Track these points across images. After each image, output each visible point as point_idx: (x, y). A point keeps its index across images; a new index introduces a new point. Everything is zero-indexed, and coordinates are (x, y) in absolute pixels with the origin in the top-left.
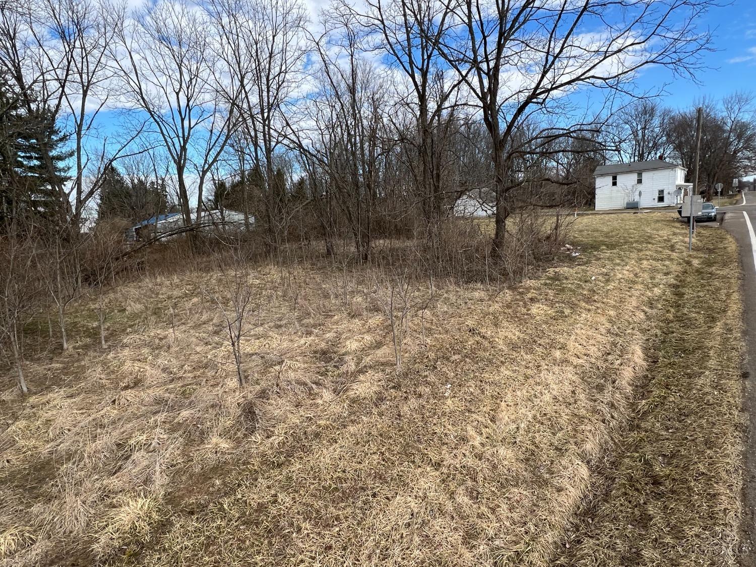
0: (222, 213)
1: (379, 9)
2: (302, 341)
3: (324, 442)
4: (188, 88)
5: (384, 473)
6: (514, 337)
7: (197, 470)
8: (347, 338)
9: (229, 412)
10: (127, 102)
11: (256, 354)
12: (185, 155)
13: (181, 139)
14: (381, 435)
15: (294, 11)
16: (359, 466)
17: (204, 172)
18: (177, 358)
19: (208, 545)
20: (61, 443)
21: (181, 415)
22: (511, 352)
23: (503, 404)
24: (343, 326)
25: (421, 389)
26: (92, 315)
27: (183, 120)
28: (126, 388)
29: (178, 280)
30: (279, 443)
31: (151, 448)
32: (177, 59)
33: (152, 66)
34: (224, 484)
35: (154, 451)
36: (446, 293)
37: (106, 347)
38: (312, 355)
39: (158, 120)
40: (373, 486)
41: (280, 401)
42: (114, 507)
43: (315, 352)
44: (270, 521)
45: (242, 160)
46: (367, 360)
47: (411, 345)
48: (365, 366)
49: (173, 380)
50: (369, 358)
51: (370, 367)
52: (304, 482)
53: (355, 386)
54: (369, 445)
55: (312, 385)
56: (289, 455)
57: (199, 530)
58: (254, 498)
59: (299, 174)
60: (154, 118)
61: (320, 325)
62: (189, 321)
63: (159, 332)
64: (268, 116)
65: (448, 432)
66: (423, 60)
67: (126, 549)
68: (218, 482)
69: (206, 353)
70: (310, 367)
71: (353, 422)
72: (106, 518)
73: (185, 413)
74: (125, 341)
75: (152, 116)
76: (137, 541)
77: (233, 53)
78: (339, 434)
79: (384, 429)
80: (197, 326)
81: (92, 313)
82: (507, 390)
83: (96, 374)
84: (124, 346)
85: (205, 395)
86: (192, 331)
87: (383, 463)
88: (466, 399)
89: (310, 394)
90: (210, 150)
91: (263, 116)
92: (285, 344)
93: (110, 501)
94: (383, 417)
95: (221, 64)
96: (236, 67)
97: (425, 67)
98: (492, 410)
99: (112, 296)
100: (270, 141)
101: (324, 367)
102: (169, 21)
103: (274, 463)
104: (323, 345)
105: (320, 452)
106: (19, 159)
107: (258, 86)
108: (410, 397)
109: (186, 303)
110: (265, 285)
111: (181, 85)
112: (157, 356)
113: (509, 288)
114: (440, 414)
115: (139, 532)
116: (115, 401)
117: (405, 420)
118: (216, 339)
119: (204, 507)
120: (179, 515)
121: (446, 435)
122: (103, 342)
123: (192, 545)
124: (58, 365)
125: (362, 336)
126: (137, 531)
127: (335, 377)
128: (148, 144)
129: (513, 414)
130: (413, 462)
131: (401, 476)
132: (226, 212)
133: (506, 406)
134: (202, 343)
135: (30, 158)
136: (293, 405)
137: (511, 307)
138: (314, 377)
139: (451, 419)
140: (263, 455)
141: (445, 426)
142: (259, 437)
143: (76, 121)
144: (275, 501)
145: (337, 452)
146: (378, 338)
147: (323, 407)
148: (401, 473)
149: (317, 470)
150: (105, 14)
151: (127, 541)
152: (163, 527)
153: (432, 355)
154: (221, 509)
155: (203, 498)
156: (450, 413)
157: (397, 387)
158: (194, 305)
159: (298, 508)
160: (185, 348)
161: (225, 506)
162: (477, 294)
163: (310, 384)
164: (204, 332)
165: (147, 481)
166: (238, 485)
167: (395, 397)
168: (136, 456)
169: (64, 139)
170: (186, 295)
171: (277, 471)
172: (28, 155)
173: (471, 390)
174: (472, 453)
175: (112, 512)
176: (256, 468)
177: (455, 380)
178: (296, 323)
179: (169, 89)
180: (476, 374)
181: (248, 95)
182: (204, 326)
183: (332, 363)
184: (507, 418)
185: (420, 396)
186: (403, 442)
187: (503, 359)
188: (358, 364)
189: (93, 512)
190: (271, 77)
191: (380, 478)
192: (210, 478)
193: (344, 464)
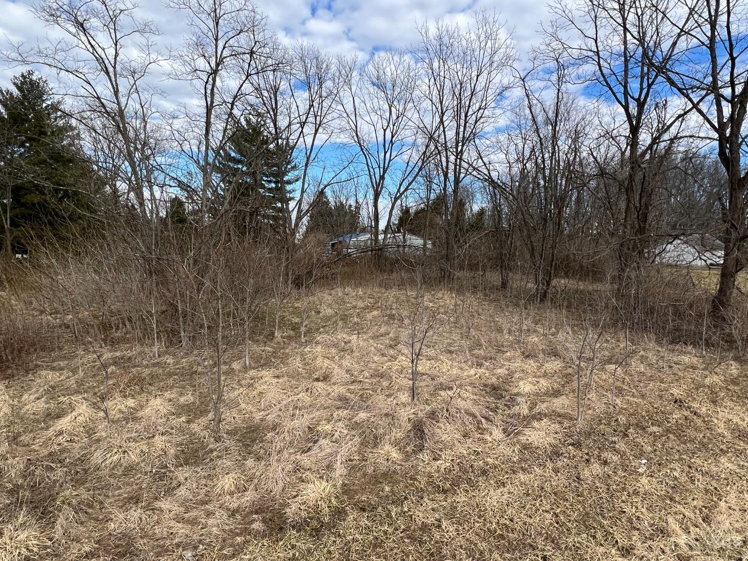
0: (404, 237)
1: (596, 41)
2: (472, 372)
3: (492, 482)
4: (394, 125)
5: (558, 538)
6: (742, 423)
7: (370, 470)
8: (521, 379)
9: (400, 424)
10: (344, 138)
11: (427, 374)
12: (383, 183)
13: (382, 170)
14: (555, 494)
15: (501, 50)
16: (528, 520)
17: (396, 199)
18: (358, 363)
19: (375, 546)
20: (269, 414)
21: (359, 415)
22: (736, 441)
23: (722, 504)
24: (516, 365)
25: (606, 455)
26: (297, 312)
27: (385, 153)
28: (317, 380)
29: (362, 293)
30: (445, 468)
31: (334, 439)
32: (389, 101)
33: (368, 108)
34: (392, 491)
35: (336, 442)
36: (644, 350)
37: (304, 341)
38: (481, 388)
39: (366, 153)
40: (544, 547)
41: (448, 426)
42: (303, 481)
43: (485, 386)
44: (433, 545)
45: (429, 189)
46: (542, 407)
47: (597, 403)
48: (539, 413)
49: (354, 382)
50: (545, 405)
51: (546, 415)
52: (468, 516)
53: (527, 431)
54: (541, 501)
55: (482, 419)
56: (455, 484)
57: (369, 528)
58: (420, 516)
59: (480, 204)
60: (363, 152)
61: (491, 359)
62: (369, 331)
63: (344, 336)
64: (462, 149)
65: (641, 516)
66: (642, 89)
67: (309, 522)
68: (387, 489)
69: (382, 363)
70: (479, 400)
71: (523, 470)
72: (297, 488)
73: (362, 415)
74: (318, 339)
75: (362, 149)
76: (318, 518)
77: (438, 93)
78: (507, 478)
79: (559, 488)
80: (375, 337)
81: (295, 310)
82: (728, 488)
83: (296, 363)
84: (317, 343)
85: (381, 402)
86: (371, 341)
87: (557, 526)
88: (667, 483)
89: (479, 428)
90: (404, 180)
91: (457, 150)
92: (455, 371)
93: (300, 475)
94: (559, 474)
95: (427, 104)
96: (438, 105)
97: (643, 97)
98: (706, 508)
99: (311, 298)
100: (460, 173)
101: (494, 403)
102: (388, 69)
103: (440, 487)
104: (494, 380)
105: (486, 491)
106: (263, 182)
107: (457, 122)
108: (592, 460)
109: (367, 314)
110: (438, 309)
111: (389, 123)
112: (341, 358)
113: (736, 359)
114: (631, 492)
115: (320, 511)
116: (308, 388)
117: (585, 486)
118: (392, 352)
119: (373, 508)
120: (352, 508)
121: (638, 518)
122: (302, 337)
123: (362, 539)
124: (270, 349)
125: (538, 380)
126: (319, 509)
127: (505, 416)
128: (354, 173)
129: (737, 521)
130: (594, 537)
131: (578, 547)
132: (408, 236)
133: (727, 507)
134: (379, 353)
135: (270, 182)
136: (461, 434)
137: (738, 384)
138: (484, 412)
139: (645, 502)
140: (430, 476)
141: (637, 508)
142: (427, 457)
143: (306, 154)
144: (439, 526)
145: (505, 497)
146: (556, 386)
147: (491, 444)
148: (578, 545)
149: (483, 509)
150: (341, 68)
151: (311, 515)
152: (339, 513)
153: (622, 419)
154: (389, 515)
155: (374, 500)
156: (644, 494)
157: (577, 445)
158: (374, 317)
159: (460, 541)
160: (365, 354)
161: (393, 514)
162: (686, 359)
163: (480, 418)
164: (381, 344)
165: (329, 467)
166: (405, 498)
167: (574, 456)
168: (323, 442)
169: (294, 168)
170: (368, 306)
171: (441, 497)
172: (269, 179)
173: (675, 473)
174: (673, 551)
175: (302, 486)
176: (422, 486)
177: (652, 456)
178: (467, 352)
179: (379, 126)
180: (683, 456)
181: (446, 129)
182: (381, 338)
183: (503, 402)
184: (728, 524)
185: (605, 463)
186: (581, 510)
187: (724, 447)
188: (531, 409)
189: (288, 480)
190: (470, 113)
191: (553, 542)
192: (380, 483)
193: (512, 512)
